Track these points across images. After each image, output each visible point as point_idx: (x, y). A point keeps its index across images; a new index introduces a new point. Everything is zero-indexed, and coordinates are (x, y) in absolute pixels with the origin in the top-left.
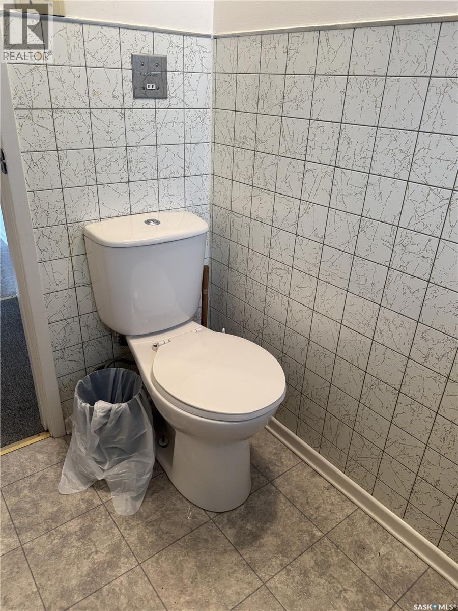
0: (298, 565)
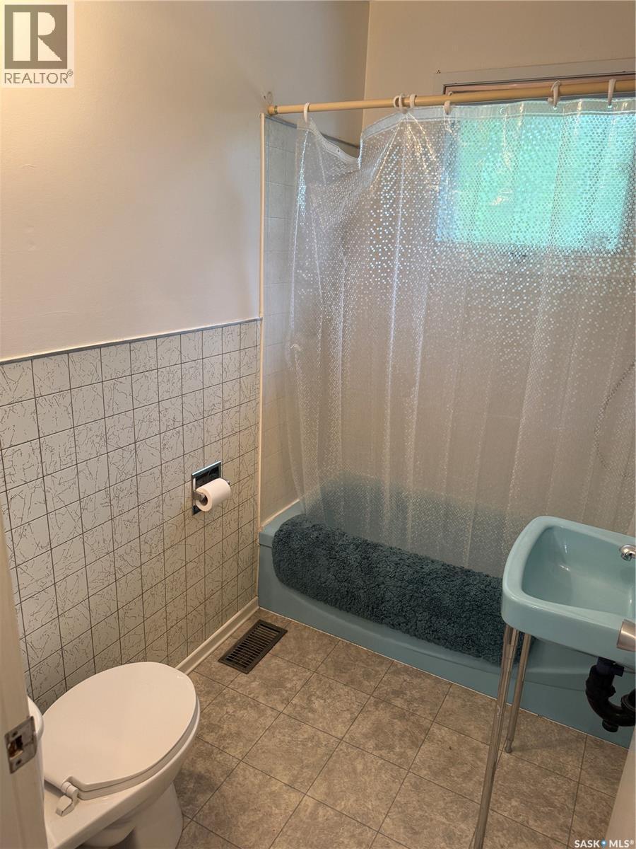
0: (217, 743)
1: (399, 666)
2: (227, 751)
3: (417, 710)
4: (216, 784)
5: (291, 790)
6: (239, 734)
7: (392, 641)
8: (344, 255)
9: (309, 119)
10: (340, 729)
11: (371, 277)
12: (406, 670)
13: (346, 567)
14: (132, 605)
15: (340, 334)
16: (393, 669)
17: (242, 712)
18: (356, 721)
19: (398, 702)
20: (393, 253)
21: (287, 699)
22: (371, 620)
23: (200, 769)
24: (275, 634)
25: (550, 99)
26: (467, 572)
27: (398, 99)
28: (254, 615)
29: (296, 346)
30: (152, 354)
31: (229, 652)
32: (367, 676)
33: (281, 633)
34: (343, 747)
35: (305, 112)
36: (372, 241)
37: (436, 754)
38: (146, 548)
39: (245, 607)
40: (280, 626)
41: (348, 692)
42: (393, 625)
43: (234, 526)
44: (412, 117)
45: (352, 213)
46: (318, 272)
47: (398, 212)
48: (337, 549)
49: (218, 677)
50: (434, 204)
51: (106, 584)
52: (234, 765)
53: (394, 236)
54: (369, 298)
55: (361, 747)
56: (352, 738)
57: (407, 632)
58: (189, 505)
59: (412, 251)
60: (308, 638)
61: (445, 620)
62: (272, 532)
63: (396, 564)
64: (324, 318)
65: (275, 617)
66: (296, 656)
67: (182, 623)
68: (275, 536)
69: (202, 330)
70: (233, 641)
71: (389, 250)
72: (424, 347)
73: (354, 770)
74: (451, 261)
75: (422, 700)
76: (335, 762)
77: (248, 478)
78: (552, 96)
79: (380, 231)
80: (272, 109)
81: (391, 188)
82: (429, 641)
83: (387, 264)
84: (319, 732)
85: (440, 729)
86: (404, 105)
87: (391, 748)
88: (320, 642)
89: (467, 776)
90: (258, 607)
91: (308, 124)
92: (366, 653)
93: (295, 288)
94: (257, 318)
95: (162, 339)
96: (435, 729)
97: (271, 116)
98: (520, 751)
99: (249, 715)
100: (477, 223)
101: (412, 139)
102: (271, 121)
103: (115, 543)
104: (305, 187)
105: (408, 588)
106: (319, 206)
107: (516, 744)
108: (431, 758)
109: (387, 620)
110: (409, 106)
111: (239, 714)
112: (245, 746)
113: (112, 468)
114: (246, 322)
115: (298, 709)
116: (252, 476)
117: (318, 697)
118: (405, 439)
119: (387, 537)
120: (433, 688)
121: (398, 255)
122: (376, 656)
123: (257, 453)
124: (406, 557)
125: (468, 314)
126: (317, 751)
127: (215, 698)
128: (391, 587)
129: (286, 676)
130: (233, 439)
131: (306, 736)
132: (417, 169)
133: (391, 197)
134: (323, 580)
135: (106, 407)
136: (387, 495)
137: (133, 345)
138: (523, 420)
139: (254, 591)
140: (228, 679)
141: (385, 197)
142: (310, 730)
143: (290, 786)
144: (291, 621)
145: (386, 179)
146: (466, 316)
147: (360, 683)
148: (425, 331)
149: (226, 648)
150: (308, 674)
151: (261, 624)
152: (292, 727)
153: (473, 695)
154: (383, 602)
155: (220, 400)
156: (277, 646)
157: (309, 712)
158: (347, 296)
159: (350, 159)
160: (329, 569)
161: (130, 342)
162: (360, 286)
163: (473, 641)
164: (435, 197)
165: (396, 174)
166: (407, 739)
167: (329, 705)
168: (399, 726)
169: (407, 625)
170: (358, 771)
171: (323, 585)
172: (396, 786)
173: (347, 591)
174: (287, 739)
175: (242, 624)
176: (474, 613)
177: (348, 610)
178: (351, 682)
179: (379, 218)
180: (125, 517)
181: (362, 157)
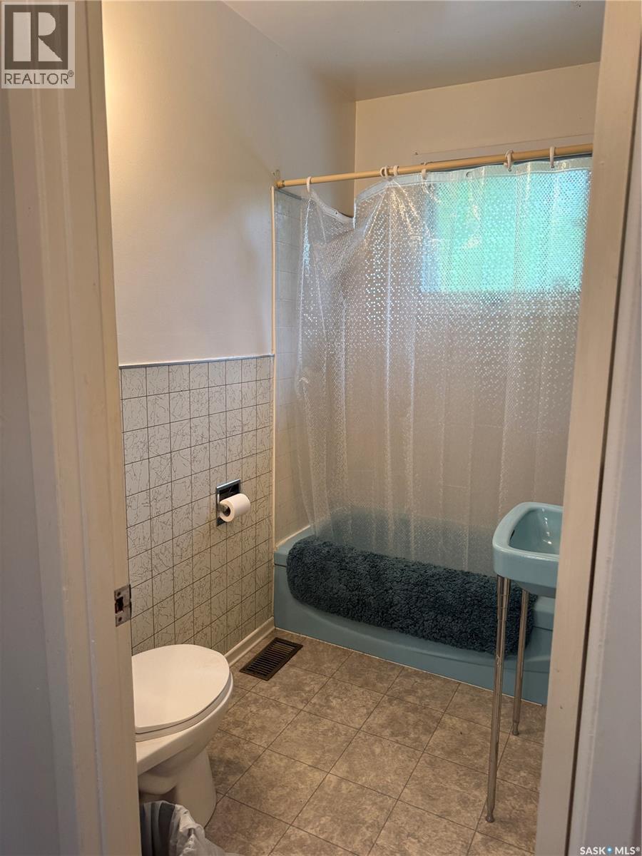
1: (409, 670)
2: (253, 741)
3: (428, 705)
4: (244, 767)
5: (315, 770)
6: (263, 728)
7: (402, 647)
8: (344, 298)
9: (310, 190)
10: (357, 721)
11: (367, 315)
12: (416, 674)
13: (357, 577)
14: (164, 603)
15: (343, 365)
16: (404, 673)
17: (265, 711)
18: (372, 715)
19: (411, 699)
20: (385, 294)
21: (307, 700)
22: (381, 626)
23: (229, 756)
24: (291, 649)
25: (505, 164)
26: (467, 574)
27: (383, 171)
28: (270, 634)
29: (304, 379)
30: (186, 376)
31: (249, 663)
32: (380, 679)
33: (297, 647)
34: (361, 735)
35: (308, 184)
36: (367, 284)
37: (449, 738)
38: (178, 550)
39: (262, 626)
40: (295, 642)
41: (363, 692)
42: (401, 628)
43: (252, 542)
44: (396, 183)
45: (349, 263)
46: (322, 314)
47: (388, 260)
48: (347, 561)
49: (240, 684)
50: (417, 251)
51: (144, 579)
52: (260, 752)
53: (385, 280)
54: (366, 346)
55: (378, 735)
56: (369, 728)
57: (415, 634)
58: (214, 516)
59: (402, 291)
60: (323, 651)
61: (450, 618)
62: (286, 552)
63: (402, 570)
64: (327, 354)
65: (291, 635)
66: (312, 665)
67: (207, 630)
68: (290, 553)
69: (226, 361)
70: (252, 656)
71: (382, 292)
72: (416, 370)
73: (373, 753)
74: (434, 311)
75: (433, 696)
76: (355, 747)
77: (264, 499)
78: (506, 161)
79: (373, 276)
80: (280, 183)
81: (382, 241)
82: (436, 640)
83: (381, 304)
84: (339, 725)
85: (451, 719)
86: (389, 174)
87: (406, 735)
88: (334, 654)
89: (478, 755)
90: (274, 627)
91: (310, 194)
92: (378, 661)
93: (302, 329)
94: (270, 354)
95: (194, 365)
96: (446, 719)
97: (278, 189)
98: (527, 733)
99: (272, 713)
100: (453, 279)
101: (397, 201)
102: (279, 193)
103: (153, 542)
104: (309, 245)
105: (414, 590)
106: (321, 260)
107: (522, 728)
108: (444, 741)
109: (396, 624)
110: (393, 175)
111: (262, 712)
112: (269, 737)
113: (153, 472)
114: (261, 357)
115: (317, 707)
116: (267, 497)
117: (335, 697)
118: (404, 455)
119: (392, 550)
120: (443, 687)
121: (389, 295)
122: (387, 663)
123: (271, 476)
124: (411, 564)
125: (452, 340)
126: (337, 739)
127: (239, 700)
128: (399, 591)
129: (305, 682)
130: (250, 460)
131: (326, 728)
132: (402, 224)
133: (382, 263)
134: (335, 591)
135: (149, 418)
136: (391, 522)
137: (171, 367)
138: (506, 428)
139: (270, 611)
140: (249, 686)
141: (377, 249)
142: (330, 723)
143: (314, 767)
144: (305, 638)
145: (376, 234)
146: (450, 341)
147: (374, 685)
148: (416, 357)
149: (246, 661)
150: (325, 679)
151: (277, 640)
152: (312, 721)
153: (480, 691)
154: (391, 607)
155: (240, 423)
156: (294, 658)
157: (328, 709)
158: (347, 332)
159: (347, 219)
160: (340, 580)
161: (169, 365)
162: (358, 322)
163: (476, 635)
164: (419, 246)
165: (384, 229)
166: (420, 727)
167: (346, 703)
168: (412, 717)
169: (415, 626)
170: (377, 753)
171: (336, 596)
172: (412, 765)
173: (358, 600)
174: (308, 730)
175: (260, 642)
176: (475, 607)
177: (359, 619)
178: (365, 684)
179: (372, 265)
180: (162, 518)
181: (356, 218)
